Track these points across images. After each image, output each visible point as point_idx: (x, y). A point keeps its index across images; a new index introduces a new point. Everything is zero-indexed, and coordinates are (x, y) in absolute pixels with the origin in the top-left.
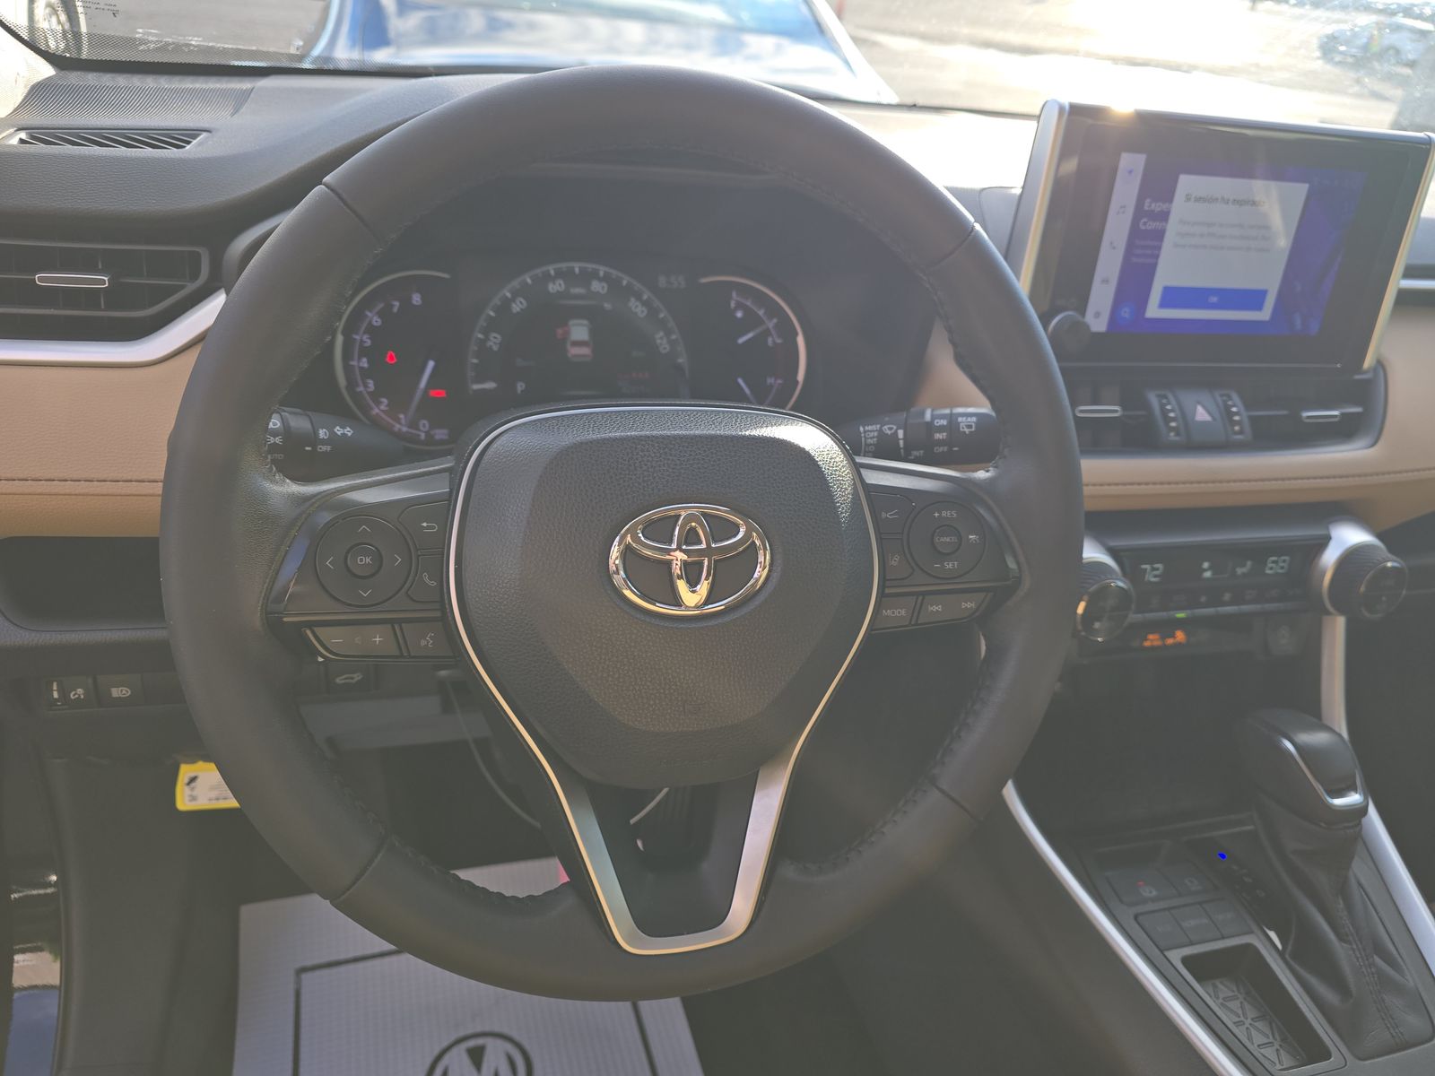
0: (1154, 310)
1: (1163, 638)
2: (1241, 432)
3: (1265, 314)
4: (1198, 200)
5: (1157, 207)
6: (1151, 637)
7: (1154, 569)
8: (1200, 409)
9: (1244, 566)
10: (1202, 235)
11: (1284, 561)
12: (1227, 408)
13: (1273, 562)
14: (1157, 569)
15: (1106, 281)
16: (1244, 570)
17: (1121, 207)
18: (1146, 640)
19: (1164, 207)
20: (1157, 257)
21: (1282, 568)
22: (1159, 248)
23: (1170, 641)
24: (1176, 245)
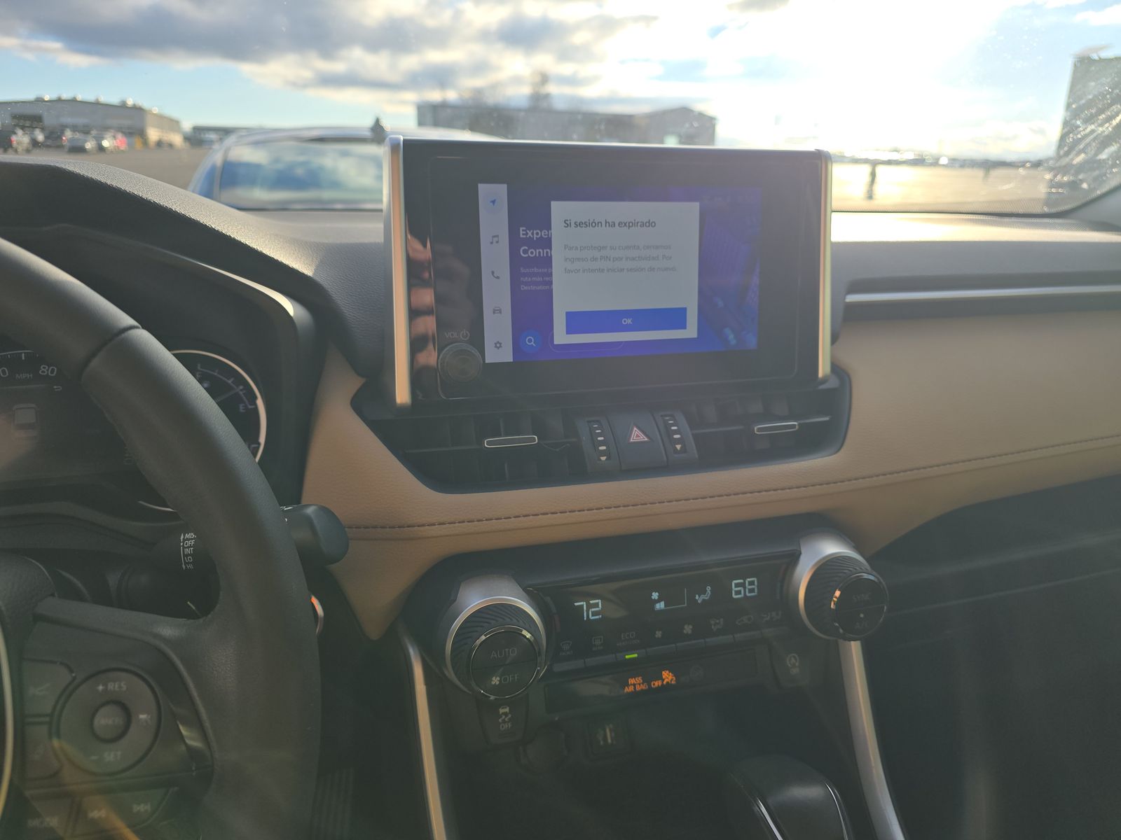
0: (561, 336)
1: (647, 680)
2: (684, 450)
3: (691, 331)
4: (577, 225)
5: (534, 234)
6: (631, 681)
7: (590, 606)
8: (636, 431)
9: (704, 592)
10: (594, 259)
11: (751, 583)
12: (667, 427)
13: (737, 585)
14: (596, 605)
15: (497, 311)
16: (706, 597)
17: (494, 237)
18: (628, 685)
19: (544, 233)
20: (550, 283)
21: (751, 591)
22: (550, 275)
23: (657, 684)
24: (567, 271)
